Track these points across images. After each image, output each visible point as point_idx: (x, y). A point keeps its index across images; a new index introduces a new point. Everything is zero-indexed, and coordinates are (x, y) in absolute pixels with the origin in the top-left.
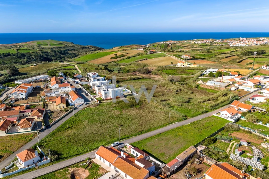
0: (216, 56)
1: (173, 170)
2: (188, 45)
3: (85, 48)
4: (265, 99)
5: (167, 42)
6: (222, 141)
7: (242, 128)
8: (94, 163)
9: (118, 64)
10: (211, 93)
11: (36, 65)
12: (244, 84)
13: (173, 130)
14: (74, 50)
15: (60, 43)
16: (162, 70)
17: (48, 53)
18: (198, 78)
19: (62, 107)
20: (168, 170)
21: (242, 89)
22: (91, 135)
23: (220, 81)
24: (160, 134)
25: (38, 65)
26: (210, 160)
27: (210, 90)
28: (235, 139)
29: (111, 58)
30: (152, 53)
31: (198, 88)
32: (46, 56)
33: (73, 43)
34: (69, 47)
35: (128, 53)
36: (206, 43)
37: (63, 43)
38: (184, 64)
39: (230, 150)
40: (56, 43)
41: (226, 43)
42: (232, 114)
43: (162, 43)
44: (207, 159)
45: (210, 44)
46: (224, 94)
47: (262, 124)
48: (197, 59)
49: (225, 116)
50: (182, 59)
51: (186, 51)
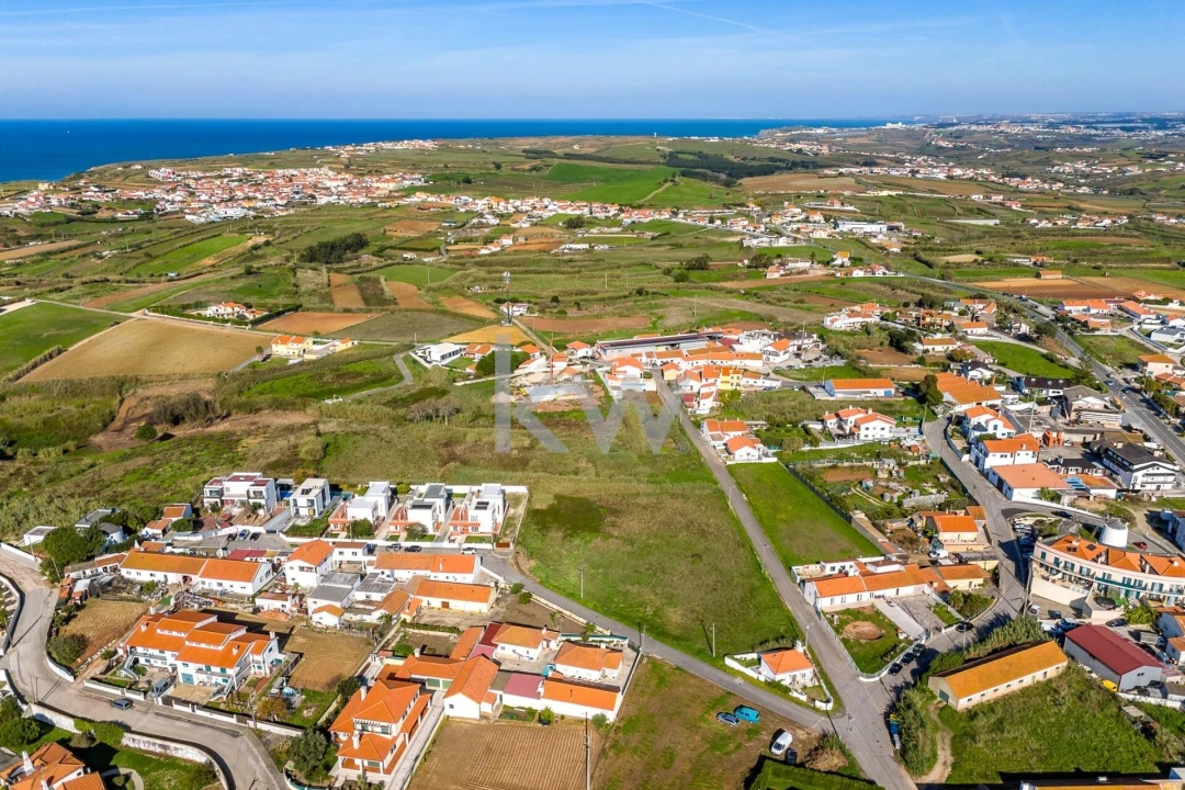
4: (714, 400)
6: (841, 494)
8: (841, 612)
13: (758, 516)
24: (765, 532)
26: (895, 522)
28: (848, 484)
38: (300, 347)
39: (875, 501)
41: (141, 202)
44: (890, 522)
47: (810, 448)
48: (283, 312)
49: (745, 457)
50: (227, 321)
51: (19, 264)
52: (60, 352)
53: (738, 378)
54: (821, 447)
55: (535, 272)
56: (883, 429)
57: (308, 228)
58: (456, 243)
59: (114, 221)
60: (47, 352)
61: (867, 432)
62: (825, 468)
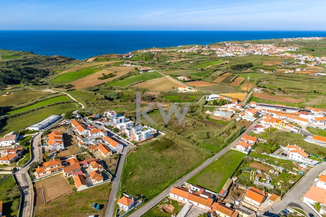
0: (210, 74)
1: (224, 196)
2: (175, 55)
3: (51, 59)
4: (264, 130)
5: (151, 50)
6: (245, 171)
7: (254, 159)
8: (172, 200)
9: (112, 88)
10: (221, 125)
11: (10, 94)
12: (245, 114)
13: (209, 166)
14: (38, 63)
15: (16, 54)
16: (165, 96)
17: (10, 72)
18: (204, 107)
19: (109, 155)
20: (222, 197)
21: (245, 119)
22: (153, 179)
23: (225, 111)
24: (202, 171)
25: (12, 93)
26: (243, 186)
27: (219, 121)
28: (253, 169)
29: (98, 79)
30: (145, 72)
31: (208, 119)
32: (10, 78)
33: (33, 54)
34: (30, 59)
35: (117, 72)
36: (194, 52)
37: (19, 54)
38: (185, 89)
39: (252, 178)
40: (10, 55)
41: (213, 51)
42: (245, 147)
43: (145, 51)
44: (241, 186)
45: (198, 53)
46: (233, 126)
47: (266, 154)
48: (195, 80)
49: (240, 149)
50: (179, 80)
51: (175, 63)
52: (144, 81)
53: (283, 125)
54: (270, 155)
55: (294, 80)
56: (299, 157)
57: (240, 60)
58: (281, 69)
59: (204, 55)
60: (141, 81)
61: (292, 156)
62: (257, 161)
